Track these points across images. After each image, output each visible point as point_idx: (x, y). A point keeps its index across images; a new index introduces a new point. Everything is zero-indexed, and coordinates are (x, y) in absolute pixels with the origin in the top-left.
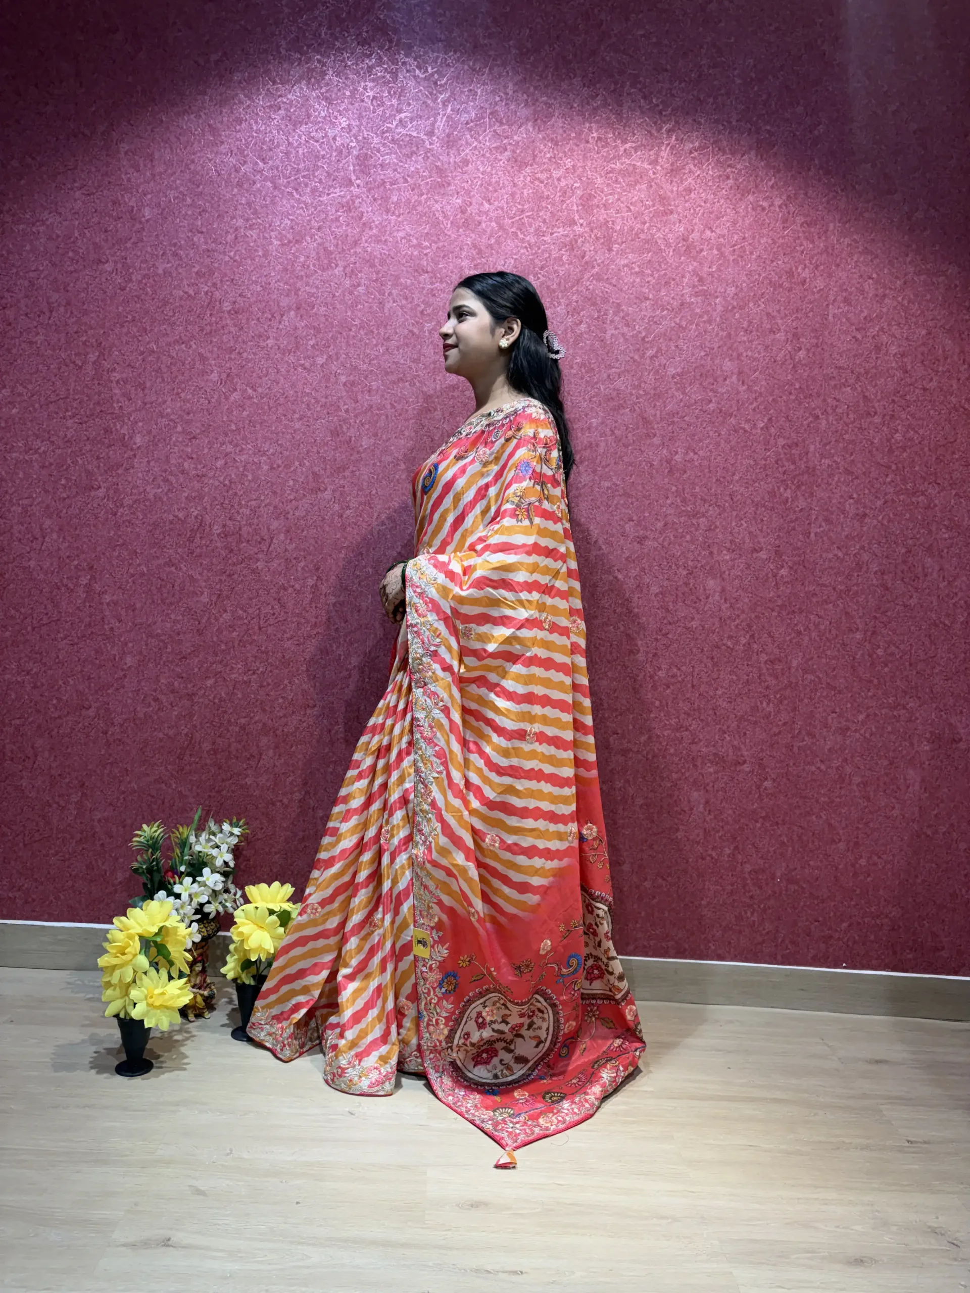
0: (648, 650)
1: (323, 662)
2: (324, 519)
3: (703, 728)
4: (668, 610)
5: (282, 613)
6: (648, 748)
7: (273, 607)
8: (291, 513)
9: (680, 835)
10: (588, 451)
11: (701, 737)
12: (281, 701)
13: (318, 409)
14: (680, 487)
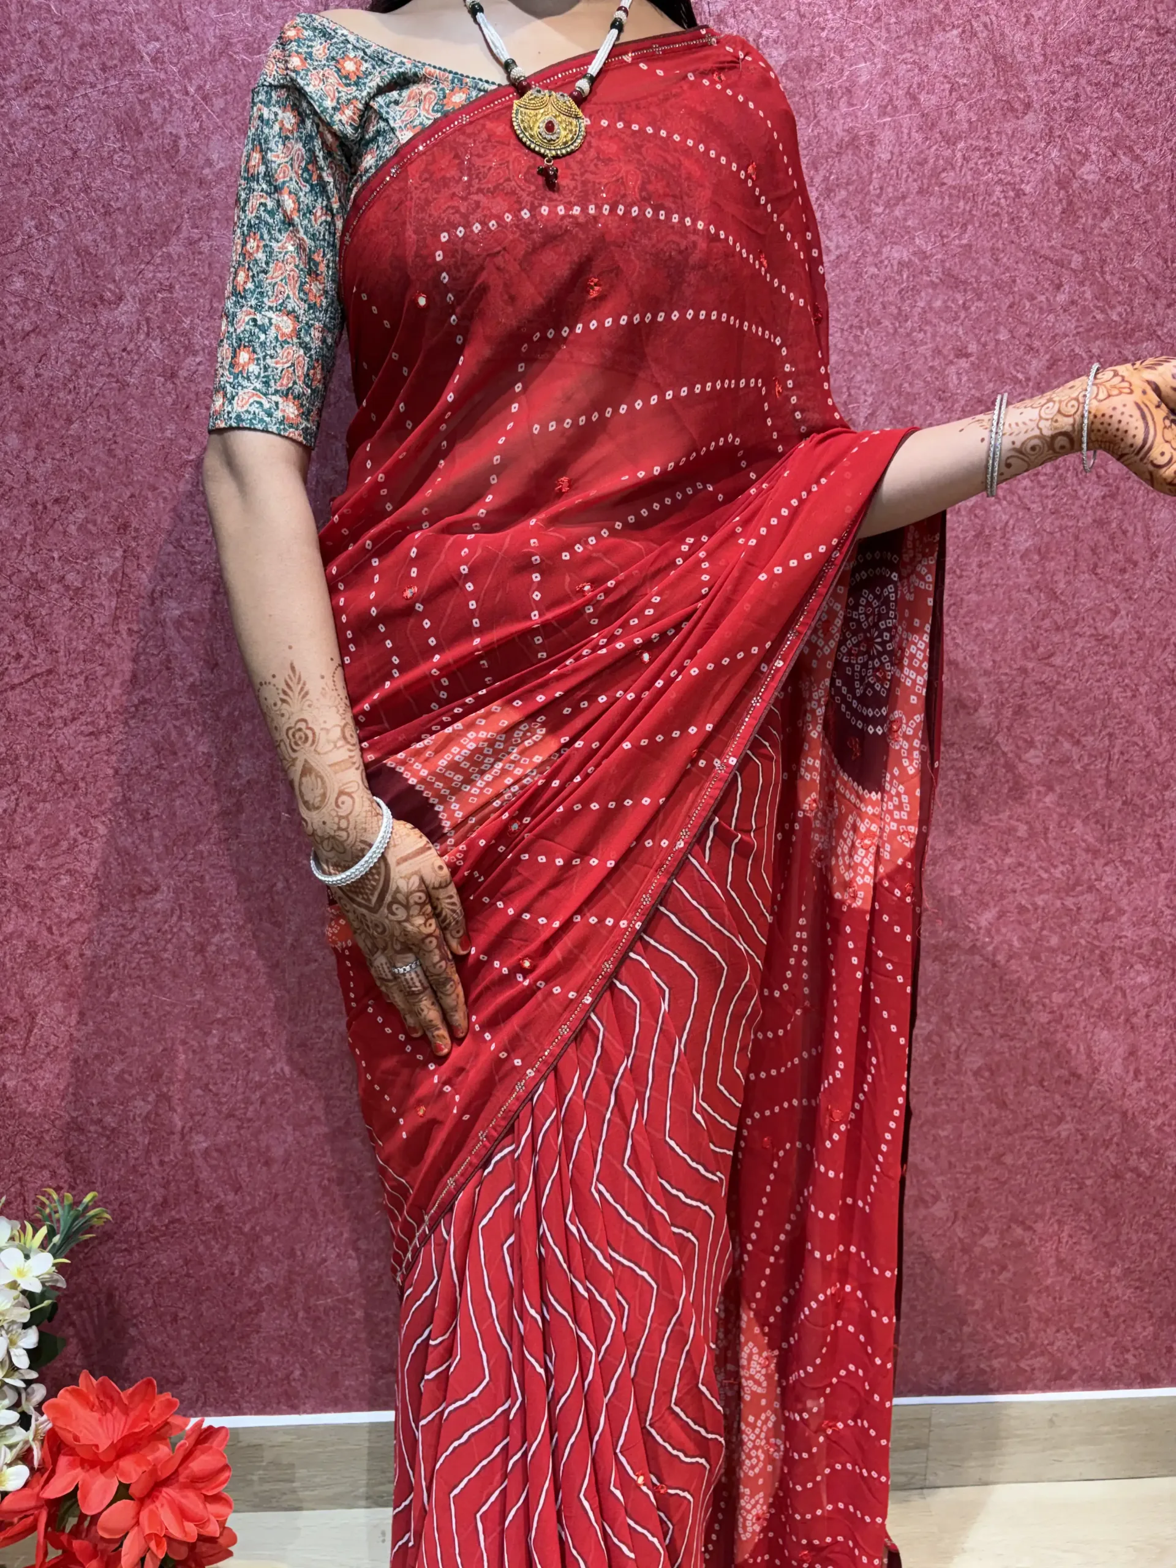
0: (1001, 698)
1: (165, 775)
2: (124, 385)
3: (1129, 883)
4: (1053, 596)
5: (42, 656)
6: (998, 939)
7: (13, 639)
8: (31, 372)
9: (1065, 1129)
10: (848, 157)
11: (1124, 903)
12: (65, 880)
13: (74, 55)
14: (1093, 255)
